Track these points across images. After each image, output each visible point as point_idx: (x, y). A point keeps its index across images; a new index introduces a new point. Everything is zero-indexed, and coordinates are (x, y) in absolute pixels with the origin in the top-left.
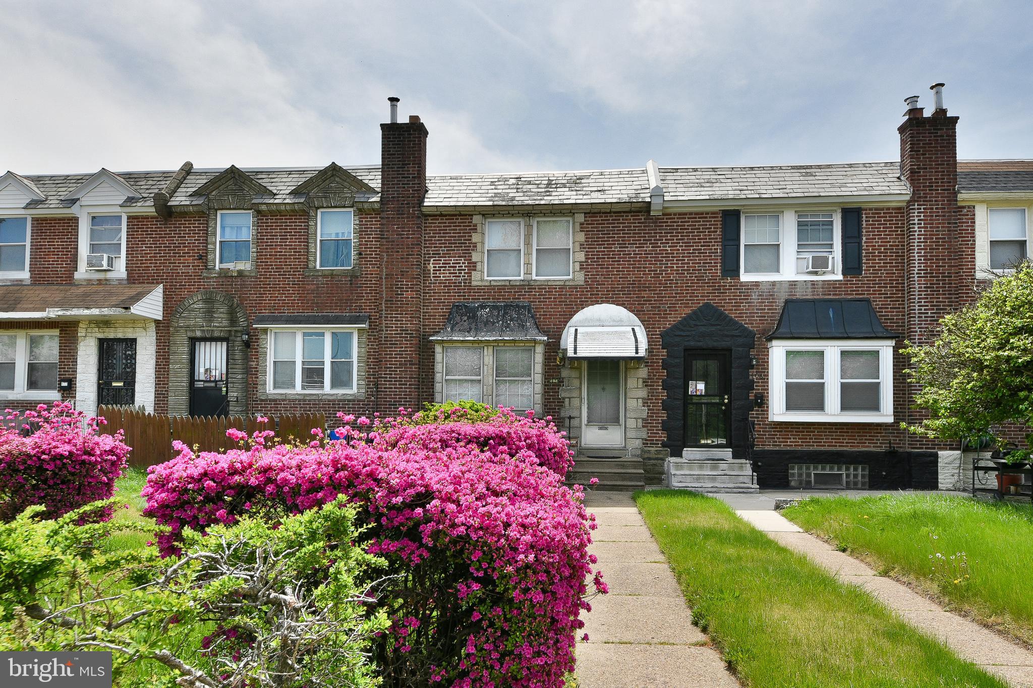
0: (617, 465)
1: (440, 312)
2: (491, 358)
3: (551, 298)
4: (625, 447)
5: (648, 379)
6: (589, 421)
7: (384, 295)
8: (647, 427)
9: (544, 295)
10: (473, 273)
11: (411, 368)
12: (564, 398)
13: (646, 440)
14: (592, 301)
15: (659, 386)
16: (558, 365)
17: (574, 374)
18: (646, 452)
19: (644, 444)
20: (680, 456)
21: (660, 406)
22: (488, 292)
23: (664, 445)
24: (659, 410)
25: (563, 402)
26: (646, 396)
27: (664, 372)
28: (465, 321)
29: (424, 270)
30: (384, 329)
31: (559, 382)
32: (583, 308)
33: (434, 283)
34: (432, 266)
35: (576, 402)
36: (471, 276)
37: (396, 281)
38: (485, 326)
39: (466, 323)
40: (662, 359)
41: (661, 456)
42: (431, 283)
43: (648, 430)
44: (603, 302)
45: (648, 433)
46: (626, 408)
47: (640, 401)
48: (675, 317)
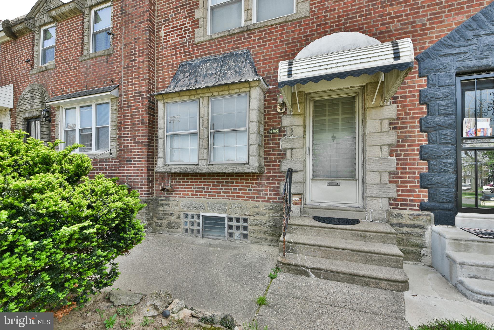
0: (354, 235)
1: (169, 74)
2: (206, 109)
3: (271, 40)
4: (363, 207)
5: (398, 119)
6: (314, 176)
7: (123, 64)
8: (396, 182)
9: (264, 38)
10: (196, 30)
11: (143, 127)
12: (285, 150)
13: (395, 200)
14: (318, 34)
15: (414, 127)
16: (279, 113)
17: (298, 121)
18: (394, 216)
19: (391, 204)
20: (451, 222)
21: (416, 155)
22: (209, 47)
23: (423, 207)
24: (414, 159)
25: (285, 154)
26: (394, 142)
27: (422, 109)
28: (187, 77)
29: (157, 38)
30: (123, 94)
31: (280, 132)
32: (308, 44)
33: (165, 48)
34: (163, 32)
35: (299, 153)
36: (194, 35)
37: (131, 49)
38: (204, 78)
39: (187, 79)
40: (420, 91)
41: (420, 223)
42: (162, 49)
43: (398, 186)
44: (332, 32)
45: (398, 191)
46: (364, 158)
47: (386, 149)
48: (440, 32)
